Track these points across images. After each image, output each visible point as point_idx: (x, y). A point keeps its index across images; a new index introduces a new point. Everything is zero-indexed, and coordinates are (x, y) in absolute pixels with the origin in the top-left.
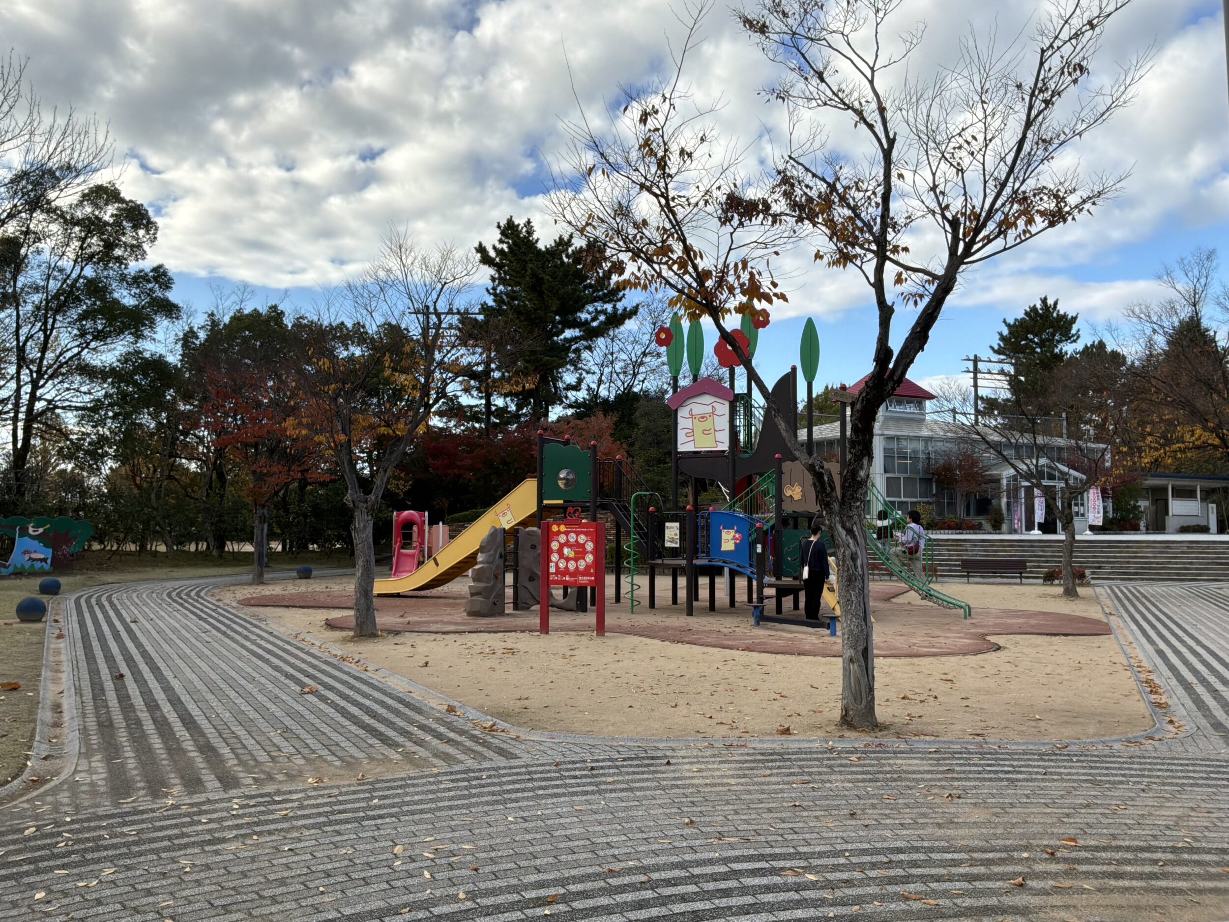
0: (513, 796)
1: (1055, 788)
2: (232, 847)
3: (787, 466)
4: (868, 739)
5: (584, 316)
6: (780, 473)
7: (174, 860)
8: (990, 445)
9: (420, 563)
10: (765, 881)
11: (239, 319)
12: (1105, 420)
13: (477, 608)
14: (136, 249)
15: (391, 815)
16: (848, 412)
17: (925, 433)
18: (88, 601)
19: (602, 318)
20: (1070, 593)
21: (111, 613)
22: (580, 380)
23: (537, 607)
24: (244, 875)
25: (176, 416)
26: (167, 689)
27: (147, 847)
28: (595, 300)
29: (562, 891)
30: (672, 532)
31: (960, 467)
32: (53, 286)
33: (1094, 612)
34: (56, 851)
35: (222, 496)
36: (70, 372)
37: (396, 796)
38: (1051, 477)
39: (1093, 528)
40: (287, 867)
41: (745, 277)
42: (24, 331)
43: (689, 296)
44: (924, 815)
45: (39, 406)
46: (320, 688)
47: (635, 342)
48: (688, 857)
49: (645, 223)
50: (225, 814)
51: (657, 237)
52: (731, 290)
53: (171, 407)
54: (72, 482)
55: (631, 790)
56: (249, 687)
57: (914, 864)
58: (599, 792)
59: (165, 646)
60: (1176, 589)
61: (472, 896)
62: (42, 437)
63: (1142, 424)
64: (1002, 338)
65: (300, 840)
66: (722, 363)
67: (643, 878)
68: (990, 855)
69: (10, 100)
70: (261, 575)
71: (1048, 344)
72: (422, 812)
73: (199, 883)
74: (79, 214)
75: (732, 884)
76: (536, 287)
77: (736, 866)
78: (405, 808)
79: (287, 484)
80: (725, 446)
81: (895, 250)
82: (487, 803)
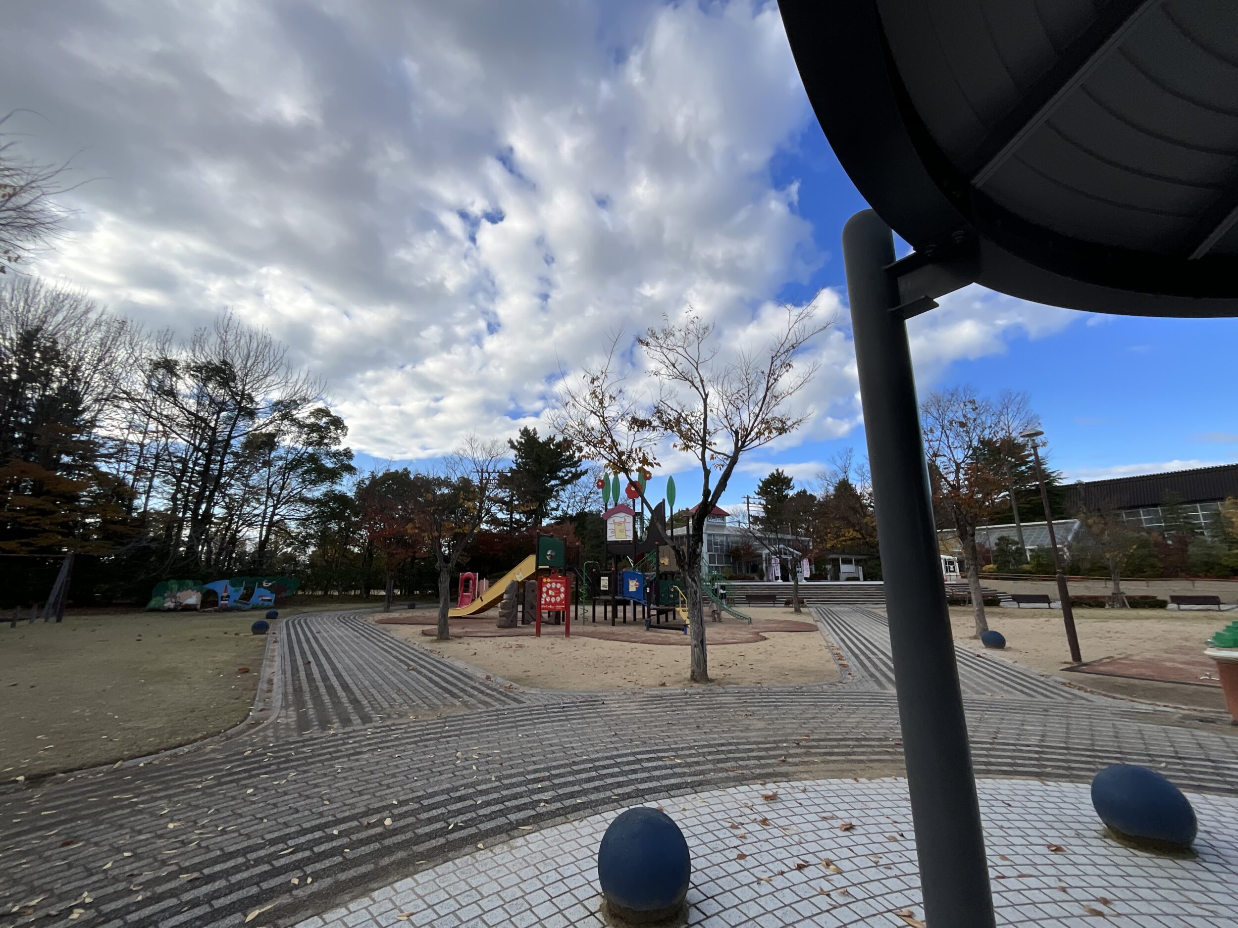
0: (521, 723)
1: (797, 710)
2: (366, 756)
3: (661, 548)
4: (704, 687)
5: (561, 474)
6: (658, 552)
7: (332, 766)
8: (757, 538)
9: (473, 600)
10: (654, 764)
11: (388, 476)
12: (808, 527)
13: (503, 624)
14: (336, 440)
15: (456, 736)
16: (691, 522)
17: (726, 532)
18: (293, 623)
19: (570, 475)
20: (798, 611)
21: (306, 629)
22: (558, 506)
23: (534, 623)
24: (372, 772)
25: (350, 524)
26: (334, 669)
27: (317, 759)
28: (567, 466)
29: (547, 774)
30: (604, 582)
31: (743, 549)
32: (290, 457)
33: (809, 620)
34: (262, 764)
35: (370, 566)
36: (296, 501)
37: (458, 725)
38: (785, 554)
39: (806, 579)
40: (397, 766)
41: (641, 455)
42: (272, 480)
43: (614, 463)
44: (734, 726)
45: (276, 518)
46: (418, 667)
47: (586, 487)
48: (615, 753)
49: (593, 429)
50: (363, 738)
51: (598, 435)
52: (634, 460)
53: (348, 519)
54: (290, 558)
55: (584, 718)
56: (380, 667)
57: (730, 752)
58: (567, 720)
59: (335, 646)
60: (846, 608)
61: (499, 779)
62: (276, 535)
63: (826, 528)
64: (760, 487)
65: (404, 751)
66: (629, 497)
67: (591, 765)
68: (768, 746)
69: (277, 366)
70: (388, 607)
71: (780, 491)
72: (472, 733)
73: (345, 778)
74: (308, 422)
75: (638, 766)
76: (538, 460)
77: (639, 757)
78: (463, 731)
79: (405, 559)
80: (631, 538)
81: (710, 444)
82: (508, 728)
